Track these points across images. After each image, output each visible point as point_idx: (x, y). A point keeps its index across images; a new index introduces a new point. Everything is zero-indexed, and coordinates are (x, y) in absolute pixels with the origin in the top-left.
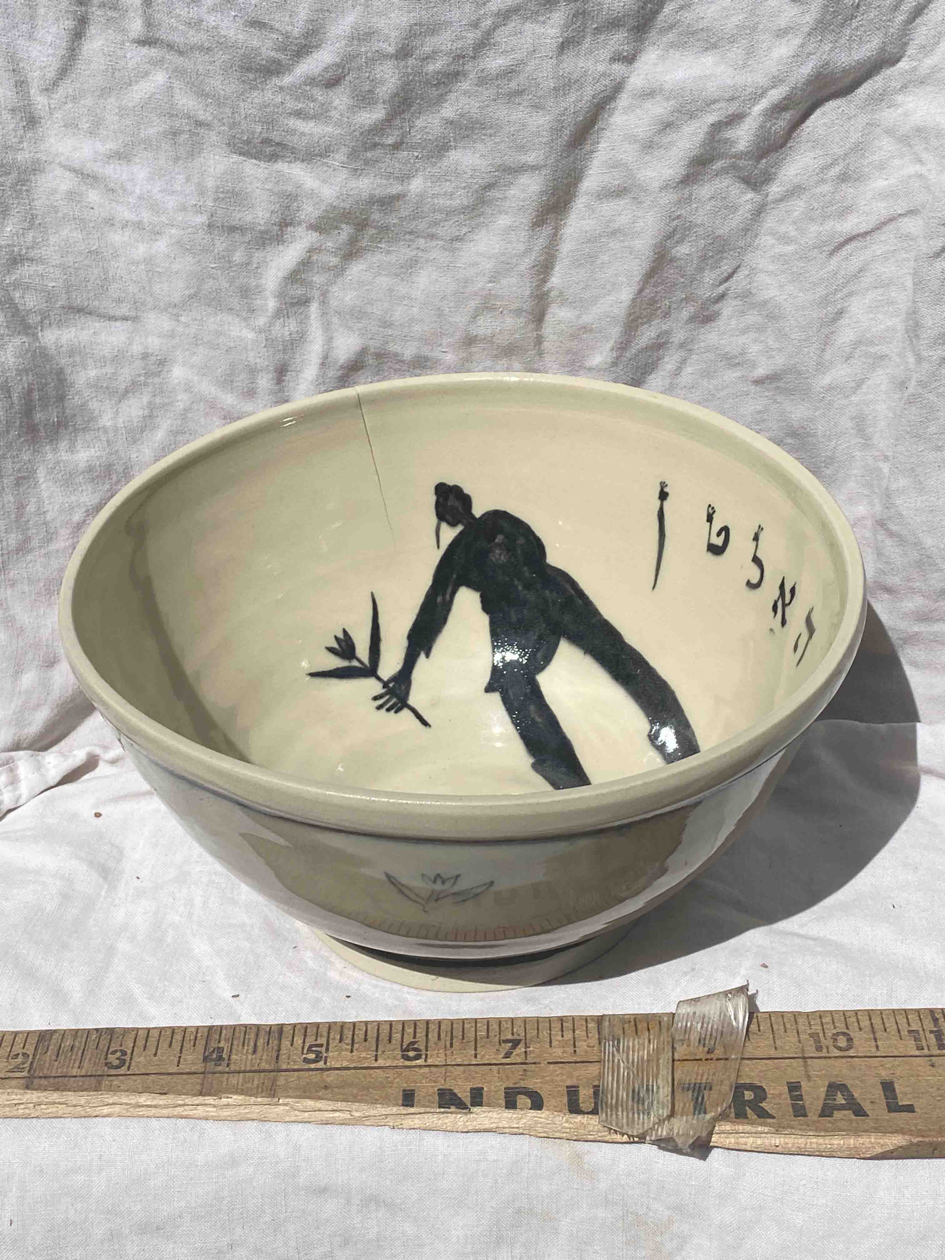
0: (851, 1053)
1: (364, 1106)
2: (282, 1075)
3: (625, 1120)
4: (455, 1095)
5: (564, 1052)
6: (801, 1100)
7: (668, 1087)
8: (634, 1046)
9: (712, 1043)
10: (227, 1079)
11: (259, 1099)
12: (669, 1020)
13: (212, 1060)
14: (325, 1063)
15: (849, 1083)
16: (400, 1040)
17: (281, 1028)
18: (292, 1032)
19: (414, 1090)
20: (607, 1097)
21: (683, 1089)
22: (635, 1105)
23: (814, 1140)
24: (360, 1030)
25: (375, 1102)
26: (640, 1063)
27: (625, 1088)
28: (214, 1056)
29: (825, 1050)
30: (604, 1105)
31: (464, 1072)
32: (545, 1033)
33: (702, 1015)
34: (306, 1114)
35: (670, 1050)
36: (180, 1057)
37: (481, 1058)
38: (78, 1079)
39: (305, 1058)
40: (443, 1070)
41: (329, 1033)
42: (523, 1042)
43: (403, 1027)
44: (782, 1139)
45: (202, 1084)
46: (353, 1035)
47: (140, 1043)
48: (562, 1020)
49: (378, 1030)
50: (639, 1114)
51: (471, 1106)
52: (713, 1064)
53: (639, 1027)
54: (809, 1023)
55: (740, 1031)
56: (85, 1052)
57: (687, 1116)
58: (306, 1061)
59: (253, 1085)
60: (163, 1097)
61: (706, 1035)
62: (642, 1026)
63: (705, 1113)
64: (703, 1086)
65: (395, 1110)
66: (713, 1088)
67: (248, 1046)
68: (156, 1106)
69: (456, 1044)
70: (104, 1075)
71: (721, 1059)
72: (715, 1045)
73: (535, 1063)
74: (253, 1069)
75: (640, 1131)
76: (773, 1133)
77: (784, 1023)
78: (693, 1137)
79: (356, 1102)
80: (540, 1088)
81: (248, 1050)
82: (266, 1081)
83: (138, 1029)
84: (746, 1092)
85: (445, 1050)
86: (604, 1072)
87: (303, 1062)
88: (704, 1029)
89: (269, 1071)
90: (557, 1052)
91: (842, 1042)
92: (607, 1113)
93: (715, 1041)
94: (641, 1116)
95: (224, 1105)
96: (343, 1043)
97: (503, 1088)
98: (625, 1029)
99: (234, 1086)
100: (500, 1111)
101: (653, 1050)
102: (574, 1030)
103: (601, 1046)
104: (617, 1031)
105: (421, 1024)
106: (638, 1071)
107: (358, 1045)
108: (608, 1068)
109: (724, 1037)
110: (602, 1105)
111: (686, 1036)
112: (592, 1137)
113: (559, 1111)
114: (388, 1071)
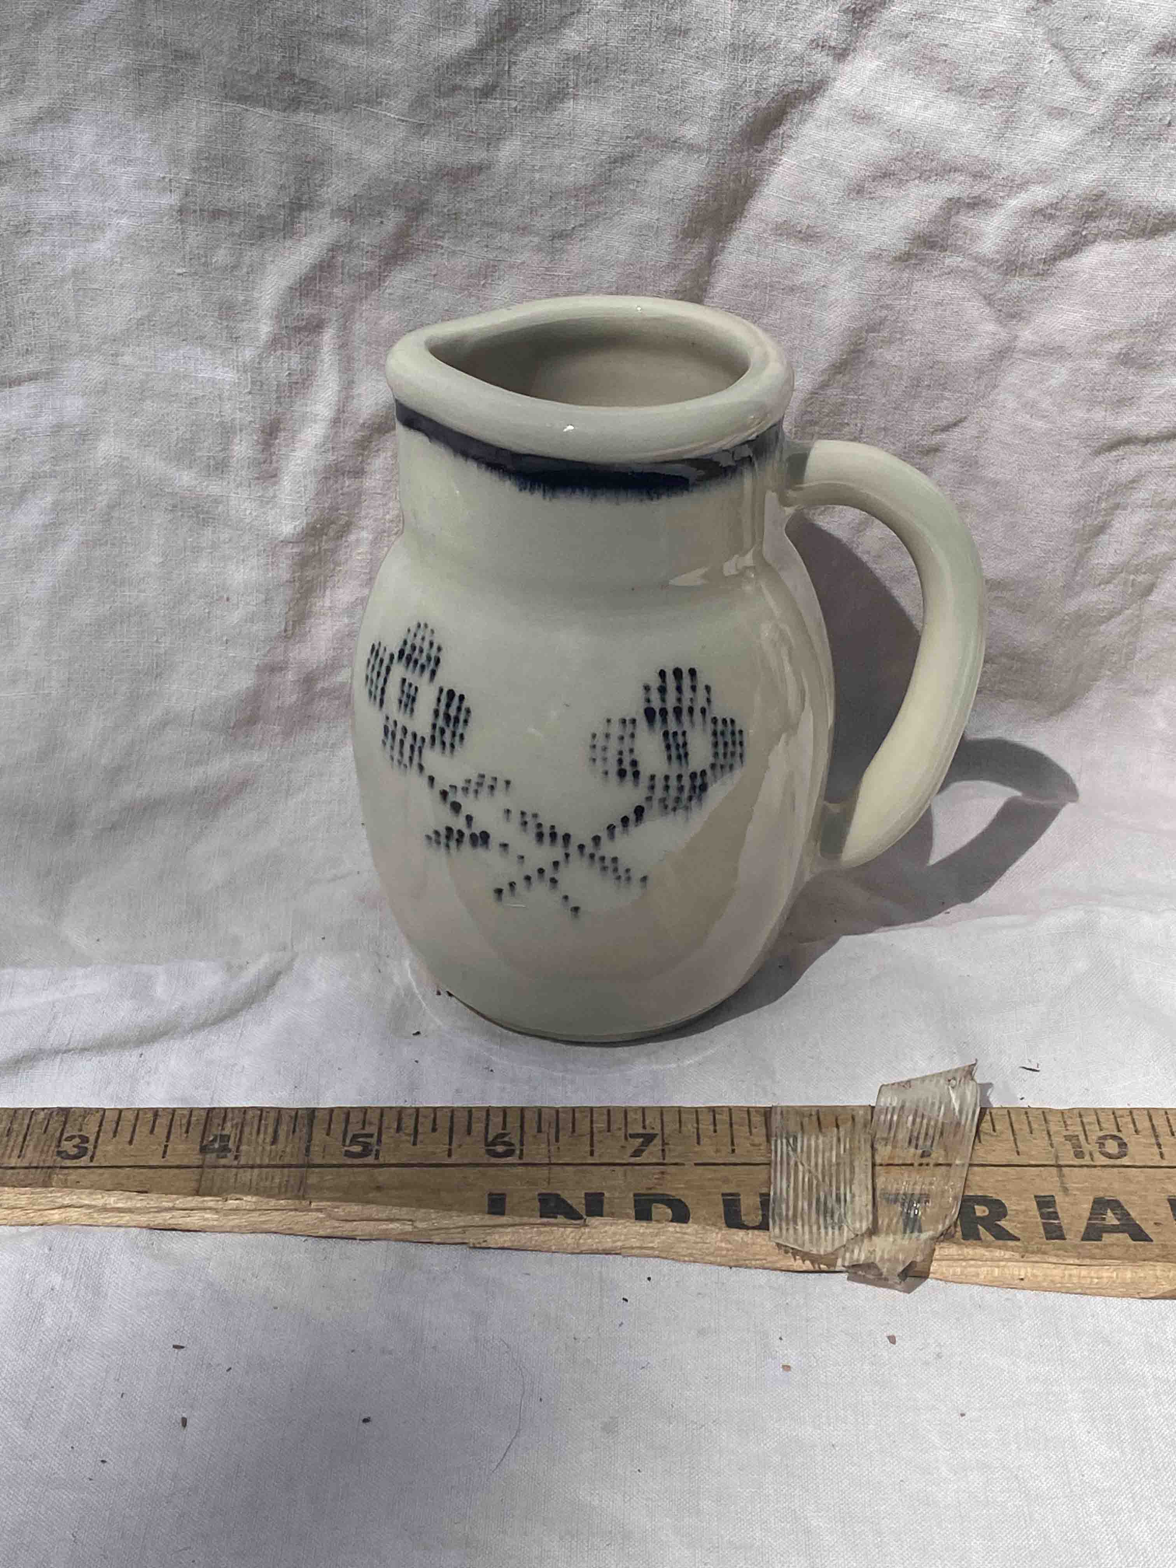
0: (1125, 1161)
1: (432, 1213)
2: (313, 1173)
3: (807, 1236)
4: (564, 1201)
5: (717, 1151)
6: (1057, 1217)
7: (867, 1195)
8: (817, 1146)
9: (929, 1143)
10: (236, 1175)
11: (282, 1202)
12: (866, 1114)
13: (213, 1151)
14: (377, 1157)
15: (1121, 1198)
16: (483, 1131)
17: (312, 1113)
18: (327, 1118)
19: (505, 1194)
20: (781, 1209)
21: (888, 1200)
22: (821, 1219)
23: (1075, 1270)
24: (426, 1117)
25: (448, 1208)
26: (827, 1167)
27: (806, 1195)
28: (216, 1146)
29: (1087, 1157)
30: (777, 1218)
31: (576, 1173)
32: (690, 1126)
33: (914, 1107)
34: (349, 1225)
35: (869, 1150)
36: (166, 1146)
37: (600, 1156)
38: (16, 1171)
39: (346, 1151)
40: (545, 1171)
41: (381, 1120)
42: (659, 1138)
43: (488, 1115)
44: (1029, 1270)
45: (199, 1181)
46: (416, 1124)
47: (108, 1127)
48: (714, 1111)
49: (452, 1117)
50: (826, 1228)
51: (587, 1215)
52: (929, 1171)
53: (824, 1121)
54: (1065, 1122)
55: (967, 1129)
56: (28, 1138)
57: (894, 1234)
58: (348, 1154)
59: (272, 1182)
60: (142, 1196)
61: (919, 1133)
62: (827, 1120)
63: (920, 1231)
65: (477, 1219)
66: (931, 1200)
67: (265, 1135)
68: (130, 1211)
69: (563, 1137)
70: (56, 1167)
71: (940, 1165)
73: (676, 1164)
74: (273, 1163)
75: (829, 1250)
76: (1017, 1261)
77: (1029, 1123)
78: (904, 1262)
79: (421, 1207)
80: (684, 1195)
81: (265, 1139)
82: (292, 1179)
83: (104, 1110)
84: (976, 1207)
85: (549, 1145)
86: (775, 1177)
87: (346, 1155)
88: (917, 1125)
89: (297, 1166)
90: (708, 1151)
91: (1112, 1147)
92: (781, 1229)
93: (932, 1142)
94: (830, 1229)
95: (230, 1210)
96: (401, 1133)
97: (631, 1195)
98: (804, 1123)
99: (244, 1184)
100: (627, 1224)
101: (845, 1151)
102: (731, 1125)
103: (771, 1145)
104: (793, 1126)
105: (513, 1113)
106: (823, 1176)
107: (423, 1136)
108: (781, 1172)
109: (945, 1135)
110: (773, 1218)
111: (892, 1133)
112: (758, 1262)
113: (713, 1225)
114: (467, 1169)
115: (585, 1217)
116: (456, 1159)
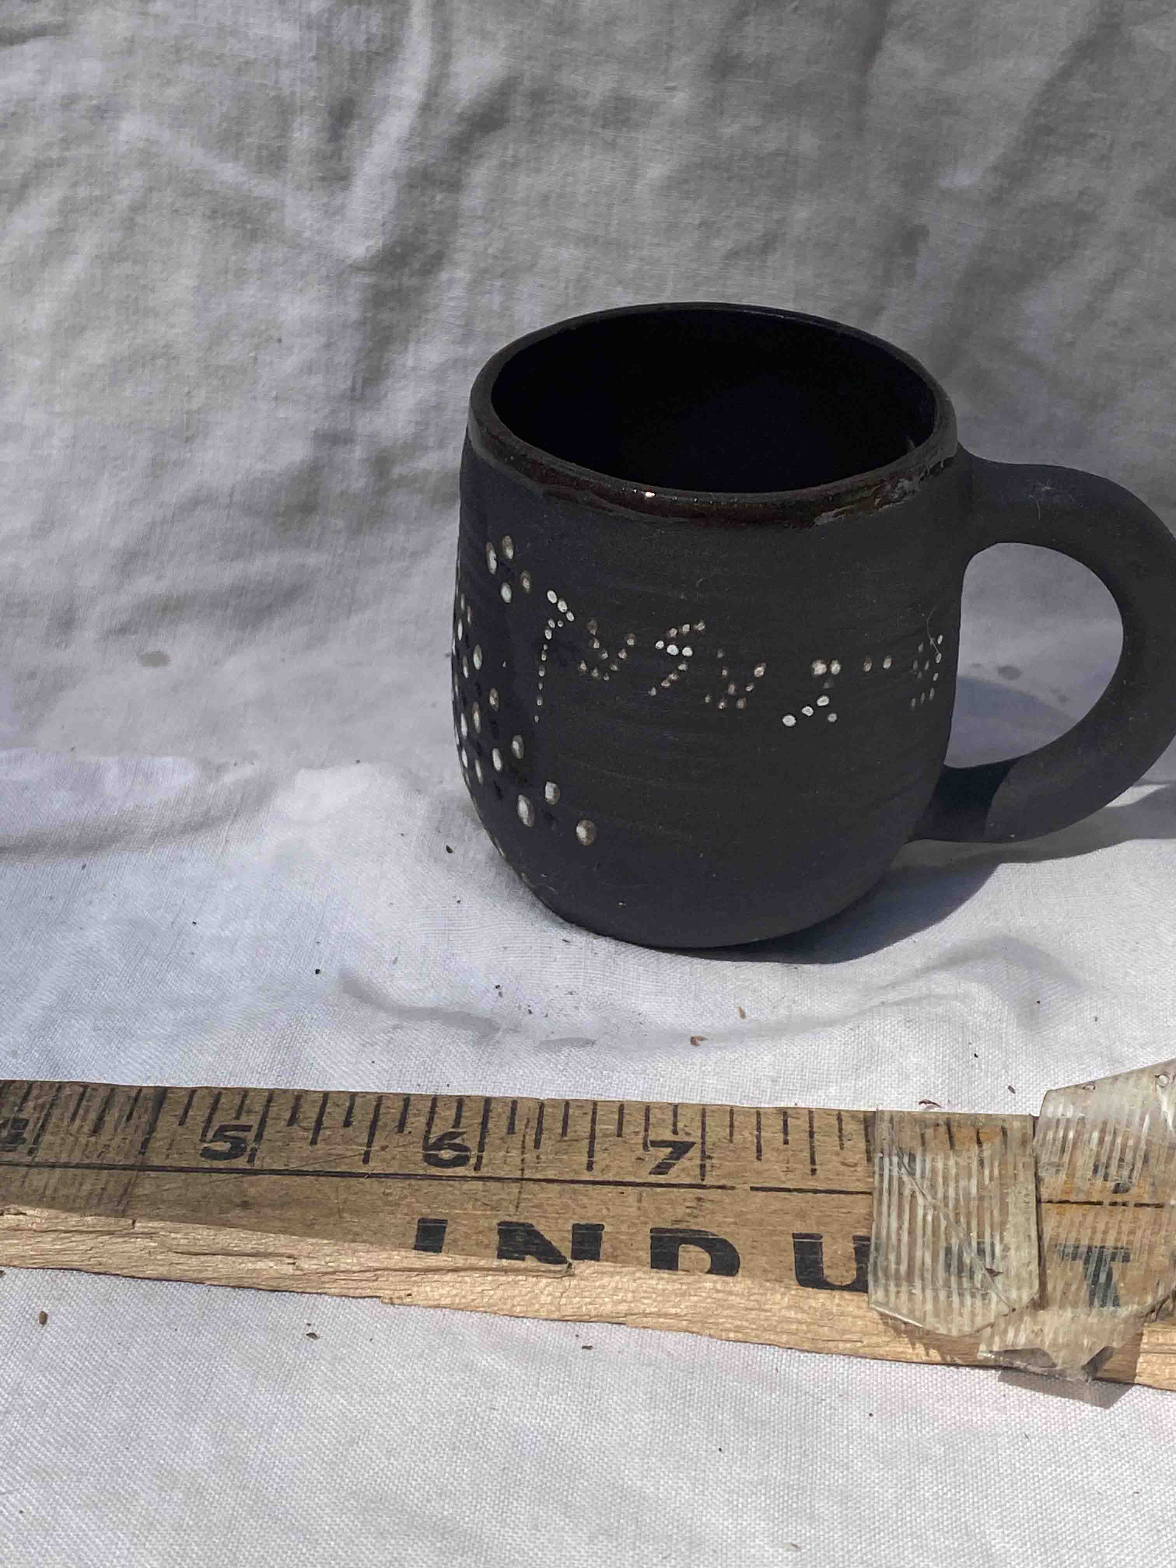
1: (326, 1246)
2: (149, 1176)
3: (929, 1306)
4: (537, 1235)
5: (788, 1171)
7: (1030, 1247)
8: (946, 1167)
9: (1125, 1173)
10: (25, 1176)
11: (89, 1218)
12: (1024, 1127)
14: (251, 1160)
16: (424, 1128)
17: (162, 1094)
18: (185, 1102)
19: (445, 1222)
20: (887, 1259)
21: (1063, 1256)
22: (953, 1280)
24: (337, 1105)
25: (355, 1237)
26: (962, 1202)
27: (929, 1244)
30: (880, 1274)
31: (562, 1194)
33: (1101, 1119)
34: (194, 1261)
35: (1032, 1178)
37: (603, 1171)
39: (206, 1149)
40: (515, 1188)
41: (267, 1107)
42: (698, 1146)
43: (434, 1106)
46: (321, 1115)
48: (785, 1114)
49: (378, 1107)
50: (961, 1295)
51: (575, 1257)
52: (1128, 1213)
53: (958, 1135)
57: (1075, 1305)
58: (207, 1153)
59: (79, 1190)
61: (1109, 1158)
62: (964, 1134)
63: (1116, 1303)
64: (1108, 1253)
65: (398, 1258)
66: (1132, 1257)
69: (547, 1143)
71: (1148, 1205)
72: (1130, 1178)
73: (723, 1187)
74: (87, 1161)
75: (967, 1329)
78: (1091, 1349)
79: (309, 1236)
80: (732, 1234)
81: (81, 1127)
82: (111, 1185)
85: (523, 1153)
86: (880, 1214)
87: (202, 1155)
88: (1107, 1146)
89: (125, 1168)
90: (773, 1169)
92: (887, 1291)
93: (1132, 1170)
94: (968, 1300)
95: (8, 1229)
96: (295, 1127)
97: (648, 1230)
98: (927, 1136)
99: (36, 1191)
100: (638, 1275)
101: (991, 1178)
102: (811, 1134)
103: (874, 1165)
104: (909, 1139)
105: (473, 1105)
106: (957, 1215)
107: (328, 1132)
108: (889, 1207)
109: (1152, 1161)
110: (875, 1274)
111: (1066, 1158)
112: (848, 1345)
113: (776, 1280)
114: (390, 1182)
115: (570, 1260)
116: (375, 1166)
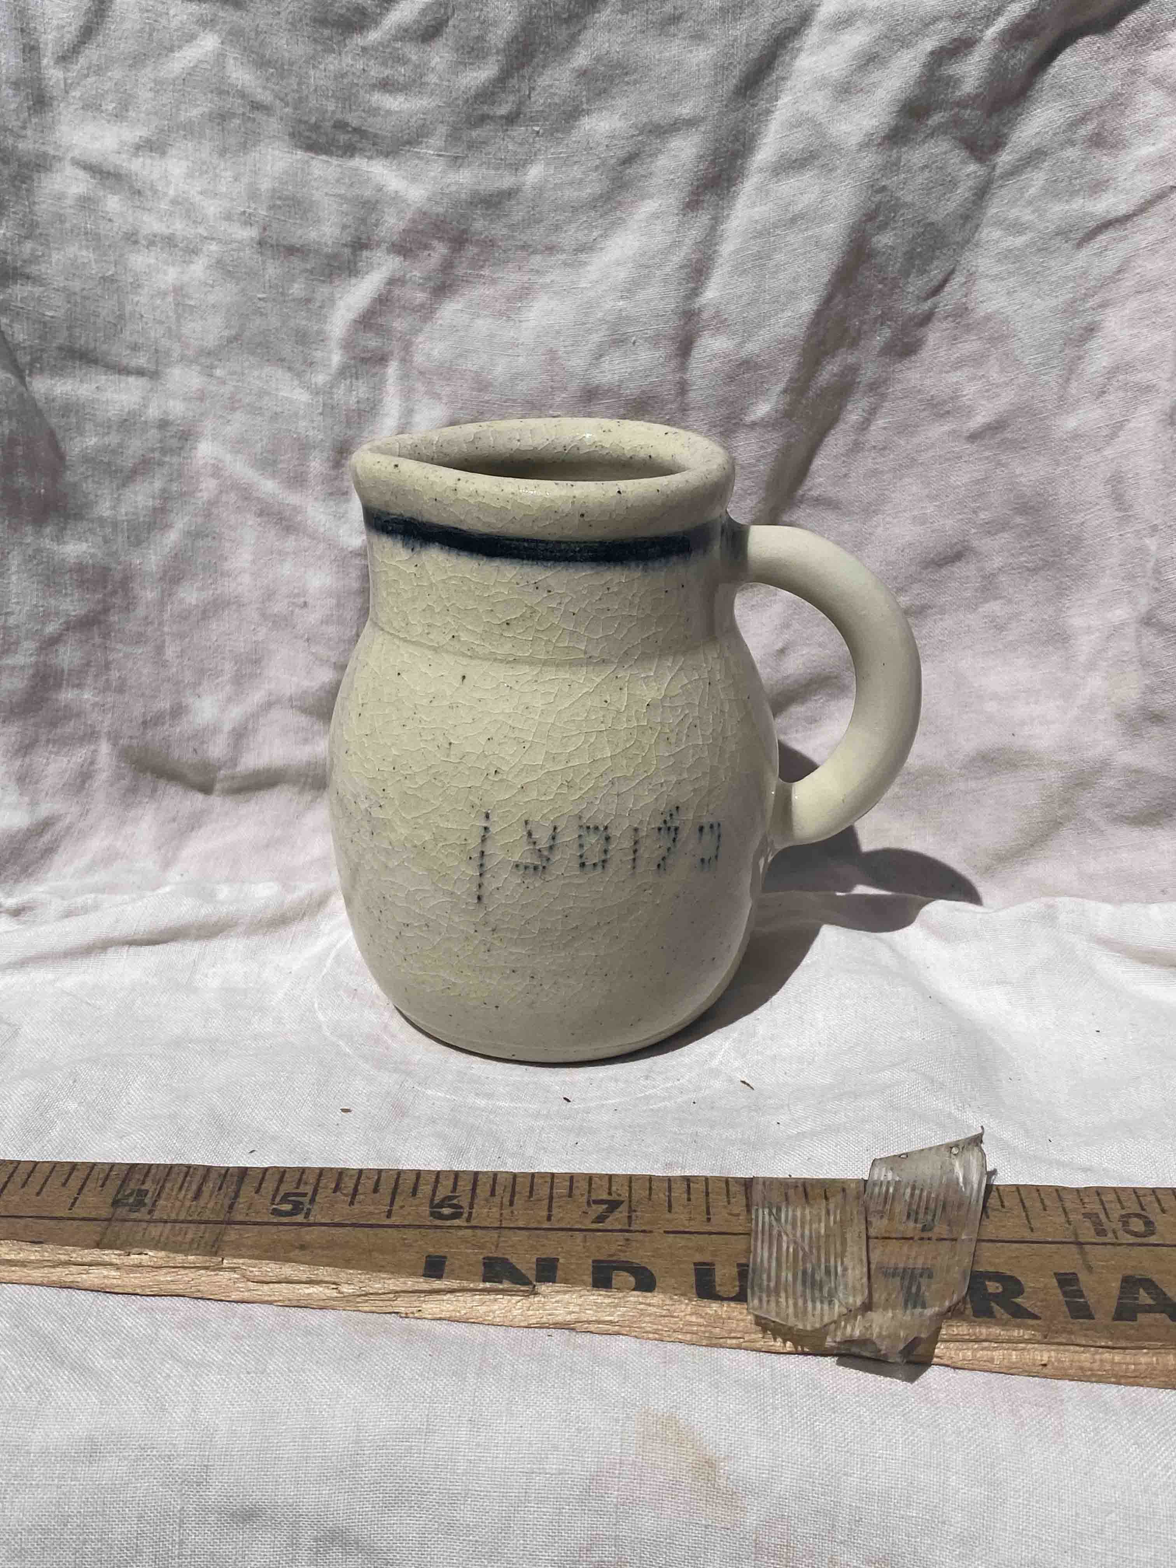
0: (1153, 1239)
1: (360, 1275)
2: (234, 1228)
3: (791, 1310)
4: (511, 1266)
5: (690, 1219)
6: (1082, 1296)
7: (862, 1268)
8: (803, 1215)
9: (930, 1218)
10: (146, 1229)
11: (191, 1258)
12: (858, 1187)
13: (127, 1204)
14: (307, 1215)
15: (1155, 1278)
16: (431, 1193)
17: (243, 1172)
18: (261, 1176)
19: (445, 1257)
20: (761, 1279)
21: (886, 1275)
22: (808, 1291)
23: (1107, 1356)
24: (368, 1178)
25: (381, 1269)
26: (814, 1238)
27: (791, 1268)
28: (131, 1200)
29: (1110, 1235)
30: (756, 1289)
31: (529, 1237)
33: (912, 1180)
34: (266, 1287)
35: (863, 1221)
36: (76, 1199)
37: (558, 1221)
39: (275, 1209)
40: (494, 1234)
41: (319, 1180)
42: (626, 1203)
43: (437, 1179)
44: (1053, 1354)
45: (104, 1234)
46: (356, 1185)
47: (18, 1179)
48: (688, 1180)
49: (397, 1179)
50: (813, 1301)
51: (537, 1281)
52: (931, 1245)
53: (810, 1193)
54: (1081, 1200)
55: (973, 1202)
57: (894, 1308)
58: (276, 1212)
59: (184, 1238)
60: (37, 1248)
61: (919, 1206)
62: (815, 1193)
63: (924, 1306)
64: (918, 1272)
65: (410, 1283)
66: (934, 1275)
67: (187, 1190)
68: (23, 1264)
69: (519, 1201)
71: (944, 1239)
72: (933, 1221)
73: (644, 1231)
74: (190, 1218)
75: (818, 1326)
76: (1039, 1343)
77: (1042, 1200)
78: (906, 1339)
79: (347, 1268)
80: (651, 1264)
81: (186, 1195)
82: (207, 1235)
83: (19, 1162)
84: (988, 1283)
85: (501, 1209)
86: (756, 1248)
87: (272, 1213)
88: (916, 1198)
89: (216, 1223)
90: (680, 1218)
91: (1137, 1225)
92: (761, 1300)
93: (934, 1216)
94: (818, 1305)
95: (133, 1266)
96: (338, 1193)
97: (590, 1261)
98: (789, 1195)
99: (154, 1238)
100: (583, 1292)
101: (835, 1222)
102: (707, 1194)
103: (751, 1215)
104: (776, 1196)
105: (465, 1177)
106: (811, 1247)
107: (362, 1197)
108: (763, 1242)
109: (949, 1209)
110: (752, 1288)
111: (888, 1207)
112: (734, 1341)
113: (682, 1295)
114: (406, 1230)
115: (535, 1283)
116: (395, 1220)
